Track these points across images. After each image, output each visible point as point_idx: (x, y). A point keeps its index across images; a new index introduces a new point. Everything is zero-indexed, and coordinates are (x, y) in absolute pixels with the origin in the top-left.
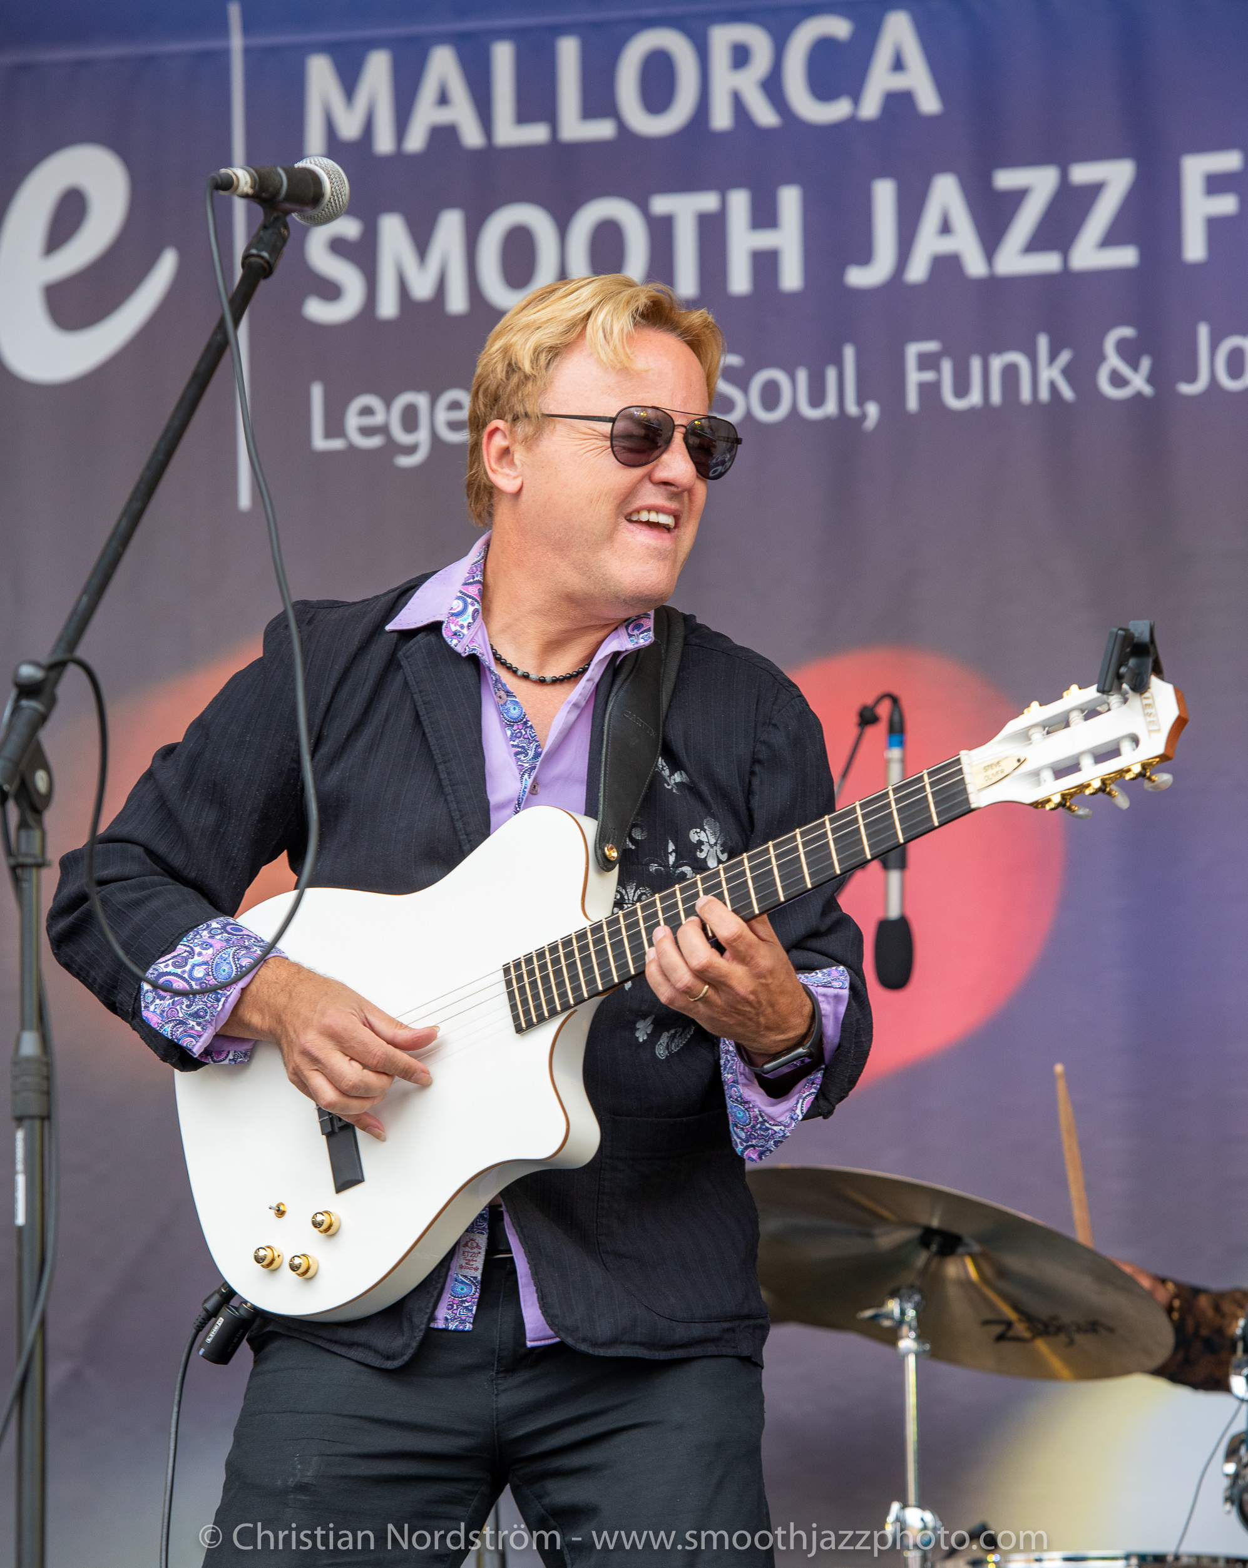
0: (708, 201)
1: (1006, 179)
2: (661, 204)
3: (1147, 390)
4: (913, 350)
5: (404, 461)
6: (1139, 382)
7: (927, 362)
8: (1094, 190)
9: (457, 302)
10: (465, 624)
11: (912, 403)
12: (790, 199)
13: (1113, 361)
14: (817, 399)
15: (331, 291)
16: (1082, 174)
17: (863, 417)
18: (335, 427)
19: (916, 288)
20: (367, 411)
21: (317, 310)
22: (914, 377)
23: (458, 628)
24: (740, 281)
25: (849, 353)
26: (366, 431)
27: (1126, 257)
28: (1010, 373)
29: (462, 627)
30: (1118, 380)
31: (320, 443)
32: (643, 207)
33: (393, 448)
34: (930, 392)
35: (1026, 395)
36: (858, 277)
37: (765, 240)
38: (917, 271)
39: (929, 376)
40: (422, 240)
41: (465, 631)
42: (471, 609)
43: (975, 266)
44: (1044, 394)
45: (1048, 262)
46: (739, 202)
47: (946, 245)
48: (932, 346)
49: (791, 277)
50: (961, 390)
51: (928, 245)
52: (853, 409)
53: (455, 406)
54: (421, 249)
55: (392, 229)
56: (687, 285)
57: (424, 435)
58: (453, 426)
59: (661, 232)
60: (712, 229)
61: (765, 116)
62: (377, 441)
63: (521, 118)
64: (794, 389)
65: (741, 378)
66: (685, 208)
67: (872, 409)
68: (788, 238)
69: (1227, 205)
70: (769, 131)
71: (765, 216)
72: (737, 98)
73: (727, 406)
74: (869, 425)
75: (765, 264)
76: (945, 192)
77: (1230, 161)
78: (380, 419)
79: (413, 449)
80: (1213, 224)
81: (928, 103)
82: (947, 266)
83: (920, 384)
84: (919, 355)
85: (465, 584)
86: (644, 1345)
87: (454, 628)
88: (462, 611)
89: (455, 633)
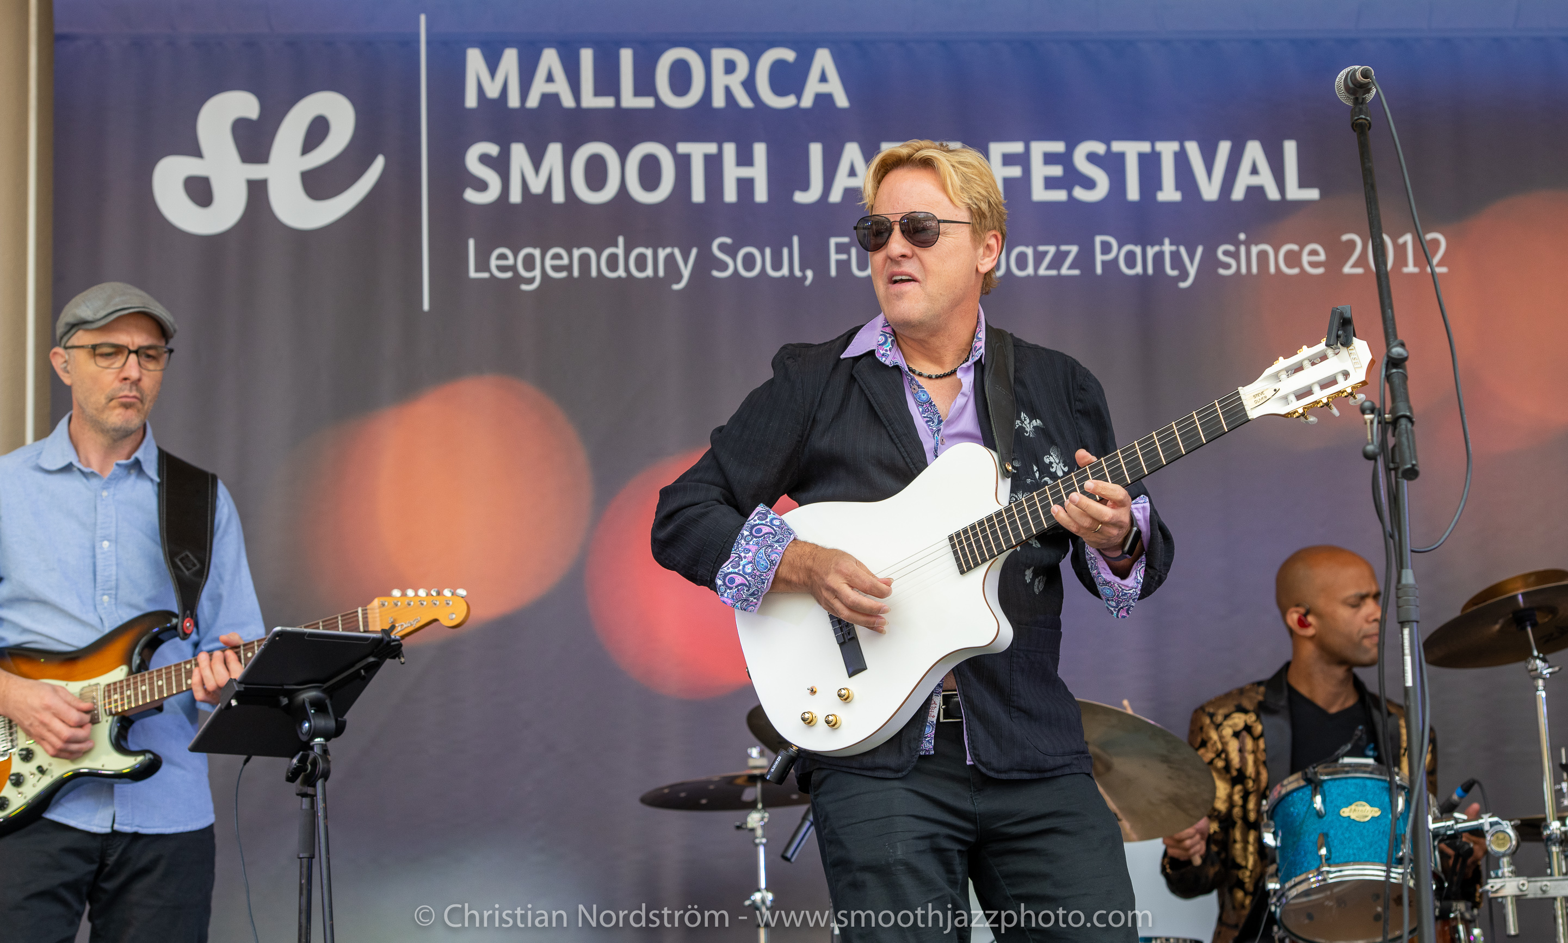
0: (712, 148)
2: (682, 148)
4: (833, 241)
5: (525, 287)
7: (841, 248)
9: (558, 196)
10: (888, 349)
11: (833, 272)
12: (760, 150)
14: (777, 266)
15: (482, 186)
17: (804, 278)
18: (483, 265)
19: (834, 205)
20: (502, 257)
21: (471, 196)
22: (834, 257)
23: (884, 352)
24: (730, 195)
25: (796, 240)
26: (501, 269)
29: (886, 351)
31: (473, 274)
32: (673, 150)
33: (518, 279)
34: (843, 266)
36: (800, 197)
37: (745, 172)
38: (836, 196)
39: (843, 257)
40: (537, 161)
41: (888, 353)
42: (890, 340)
46: (730, 150)
47: (853, 183)
48: (845, 240)
49: (761, 195)
51: (842, 181)
52: (798, 273)
53: (557, 256)
54: (537, 164)
55: (519, 153)
56: (698, 195)
57: (537, 273)
58: (556, 269)
59: (683, 164)
60: (713, 165)
61: (745, 101)
62: (509, 275)
63: (598, 92)
64: (763, 259)
65: (731, 251)
66: (698, 151)
67: (809, 274)
68: (759, 172)
69: (1015, 172)
70: (747, 110)
71: (745, 159)
72: (728, 92)
73: (723, 266)
74: (808, 282)
75: (746, 186)
76: (852, 152)
77: (1016, 147)
78: (511, 262)
79: (531, 281)
80: (1008, 181)
81: (842, 101)
82: (853, 194)
83: (838, 261)
84: (837, 244)
85: (884, 327)
86: (1027, 771)
87: (882, 352)
88: (885, 343)
89: (883, 355)
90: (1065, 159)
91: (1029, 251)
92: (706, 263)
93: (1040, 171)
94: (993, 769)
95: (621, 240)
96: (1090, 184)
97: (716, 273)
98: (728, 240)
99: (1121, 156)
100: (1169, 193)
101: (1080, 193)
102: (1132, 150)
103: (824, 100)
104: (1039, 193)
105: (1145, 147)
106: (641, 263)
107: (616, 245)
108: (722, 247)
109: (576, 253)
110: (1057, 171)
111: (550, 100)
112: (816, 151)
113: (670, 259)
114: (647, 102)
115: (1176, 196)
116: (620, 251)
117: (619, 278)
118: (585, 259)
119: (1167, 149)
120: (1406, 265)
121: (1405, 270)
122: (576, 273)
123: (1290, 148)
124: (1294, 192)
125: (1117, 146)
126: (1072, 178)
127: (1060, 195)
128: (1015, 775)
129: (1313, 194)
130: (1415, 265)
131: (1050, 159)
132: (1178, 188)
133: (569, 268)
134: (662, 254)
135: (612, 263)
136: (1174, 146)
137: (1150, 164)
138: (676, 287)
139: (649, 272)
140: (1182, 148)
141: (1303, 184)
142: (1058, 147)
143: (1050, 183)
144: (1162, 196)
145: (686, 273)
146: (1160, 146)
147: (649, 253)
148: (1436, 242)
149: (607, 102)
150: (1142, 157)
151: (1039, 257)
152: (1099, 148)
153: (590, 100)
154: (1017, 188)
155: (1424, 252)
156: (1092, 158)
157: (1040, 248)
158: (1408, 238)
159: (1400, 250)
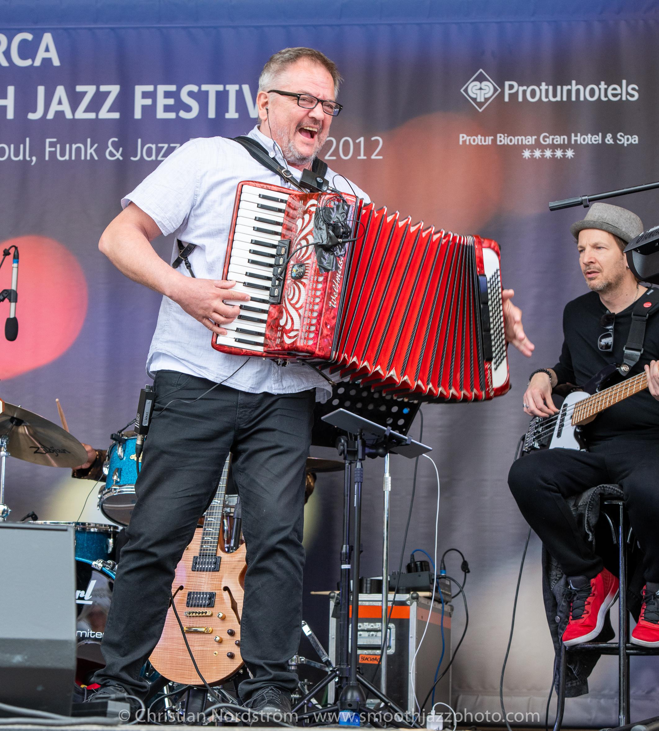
1: (80, 88)
3: (121, 158)
4: (48, 141)
6: (118, 156)
7: (52, 145)
8: (108, 93)
11: (47, 158)
12: (11, 90)
13: (111, 148)
14: (17, 155)
16: (103, 88)
17: (32, 161)
19: (50, 120)
22: (48, 149)
25: (27, 140)
27: (116, 115)
28: (78, 149)
30: (111, 154)
34: (52, 154)
35: (83, 158)
36: (31, 116)
37: (3, 102)
38: (50, 116)
39: (53, 149)
43: (69, 115)
44: (88, 158)
45: (92, 116)
47: (60, 108)
48: (55, 140)
49: (10, 115)
50: (63, 154)
51: (54, 107)
52: (28, 158)
61: (4, 63)
64: (9, 151)
67: (34, 159)
68: (9, 103)
69: (148, 102)
70: (5, 68)
74: (33, 164)
76: (60, 91)
77: (150, 88)
80: (144, 107)
81: (56, 62)
82: (60, 114)
83: (50, 152)
84: (50, 142)
91: (154, 146)
93: (162, 101)
96: (188, 109)
99: (207, 93)
100: (232, 114)
101: (183, 114)
102: (212, 89)
103: (47, 62)
104: (161, 114)
105: (220, 88)
110: (171, 102)
112: (41, 90)
115: (236, 116)
119: (232, 89)
120: (360, 155)
121: (359, 158)
125: (204, 87)
126: (180, 106)
127: (172, 115)
130: (364, 156)
131: (167, 95)
132: (237, 111)
136: (236, 87)
137: (222, 97)
140: (241, 88)
142: (173, 88)
143: (167, 109)
144: (228, 116)
146: (228, 87)
148: (377, 141)
150: (218, 93)
151: (159, 150)
152: (195, 88)
154: (149, 111)
155: (370, 147)
156: (191, 94)
157: (160, 145)
158: (362, 139)
159: (357, 147)
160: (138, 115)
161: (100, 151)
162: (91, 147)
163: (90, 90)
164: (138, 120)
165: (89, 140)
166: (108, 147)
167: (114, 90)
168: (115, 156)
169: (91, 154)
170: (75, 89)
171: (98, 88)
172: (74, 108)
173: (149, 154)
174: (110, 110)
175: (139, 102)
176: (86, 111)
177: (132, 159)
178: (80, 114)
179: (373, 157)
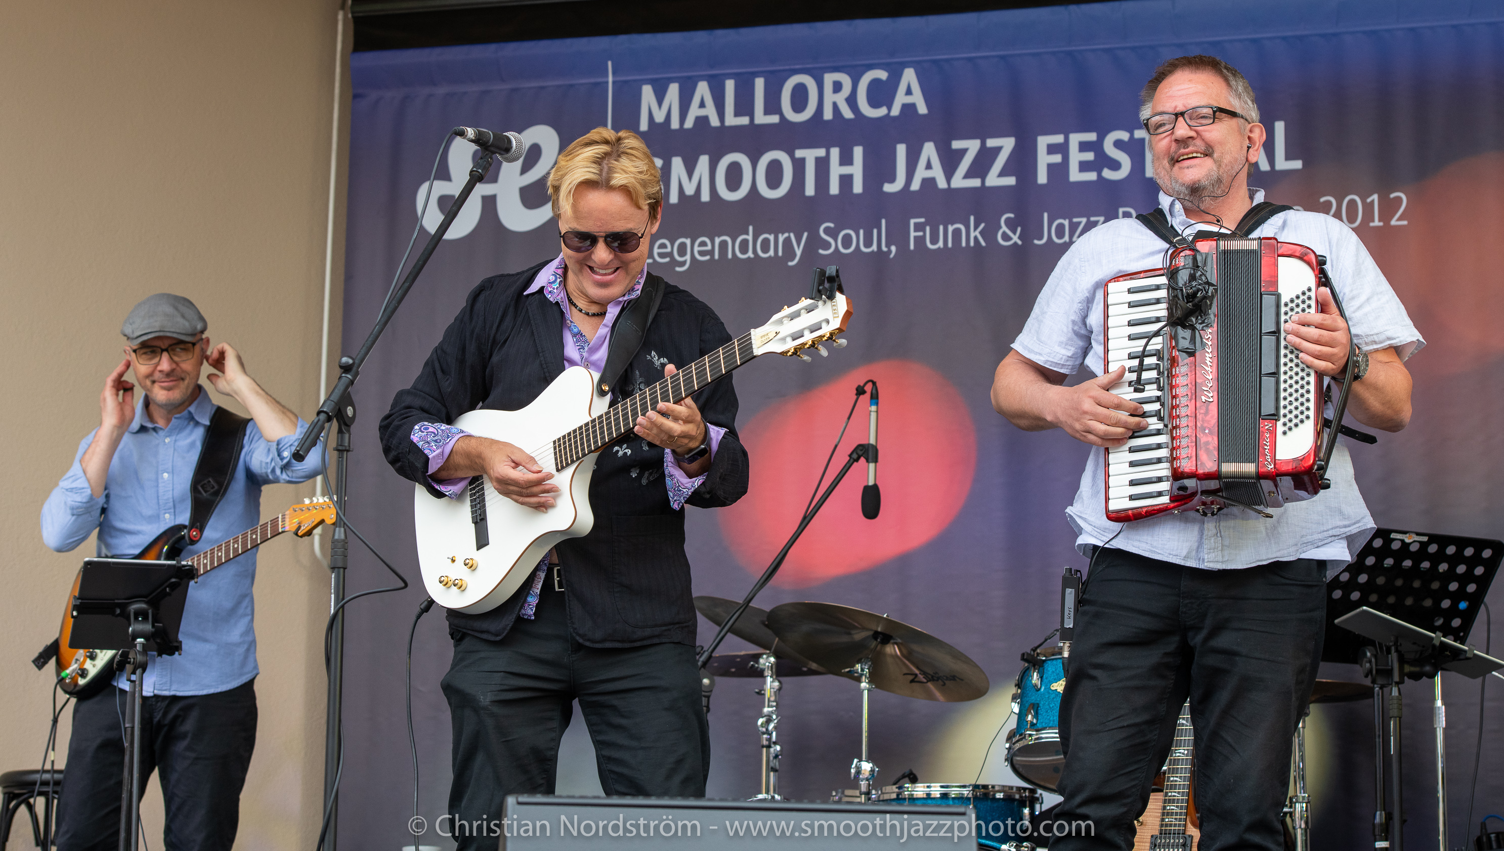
0: (821, 152)
1: (957, 145)
2: (799, 153)
3: (1020, 242)
4: (912, 221)
5: (678, 269)
6: (1015, 239)
7: (918, 227)
8: (998, 149)
9: (705, 197)
10: (556, 287)
11: (912, 247)
12: (858, 152)
13: (1004, 228)
14: (868, 244)
16: (991, 143)
17: (890, 252)
19: (915, 193)
20: (663, 246)
22: (913, 234)
23: (552, 289)
24: (834, 188)
25: (883, 222)
26: (661, 255)
27: (1011, 181)
28: (957, 232)
29: (554, 289)
30: (1006, 237)
32: (792, 155)
33: (674, 263)
34: (920, 241)
35: (964, 244)
36: (888, 188)
37: (846, 170)
38: (915, 186)
39: (921, 234)
40: (690, 170)
41: (555, 291)
42: (558, 280)
43: (942, 184)
44: (972, 244)
45: (976, 183)
46: (835, 152)
47: (929, 174)
48: (922, 220)
49: (858, 187)
50: (934, 241)
51: (921, 173)
52: (884, 249)
53: (703, 244)
54: (690, 173)
55: (677, 164)
56: (810, 190)
57: (688, 257)
58: (702, 253)
59: (799, 166)
60: (822, 165)
61: (848, 114)
62: (667, 260)
63: (737, 114)
64: (858, 239)
65: (833, 233)
66: (810, 155)
67: (893, 248)
68: (857, 170)
69: (1057, 158)
70: (850, 120)
71: (846, 159)
72: (835, 106)
73: (827, 246)
74: (892, 256)
75: (846, 181)
76: (929, 150)
77: (1059, 139)
78: (669, 250)
79: (683, 264)
80: (1050, 167)
81: (922, 109)
82: (929, 183)
83: (915, 237)
84: (915, 224)
85: (556, 268)
86: (619, 641)
87: (550, 289)
88: (554, 282)
89: (550, 292)
90: (1096, 147)
91: (1066, 223)
92: (815, 242)
93: (1076, 157)
94: (589, 640)
95: (751, 228)
96: (1115, 165)
97: (821, 252)
98: (832, 225)
101: (1107, 174)
103: (909, 108)
104: (1075, 175)
106: (765, 246)
107: (747, 234)
108: (826, 231)
109: (717, 240)
110: (1090, 156)
111: (702, 121)
112: (901, 150)
113: (787, 241)
114: (774, 119)
116: (750, 238)
117: (749, 258)
118: (723, 245)
120: (1373, 221)
121: (1372, 224)
122: (717, 257)
123: (1280, 127)
124: (1282, 164)
126: (1104, 161)
127: (1092, 176)
128: (608, 645)
129: (1297, 164)
130: (1380, 221)
131: (1084, 147)
133: (711, 253)
134: (781, 238)
135: (744, 247)
138: (790, 264)
139: (771, 253)
141: (1288, 158)
142: (1092, 137)
143: (1084, 166)
145: (799, 252)
147: (771, 237)
148: (1399, 199)
149: (744, 121)
151: (1073, 227)
152: (1124, 136)
153: (731, 120)
154: (1058, 171)
155: (1388, 208)
156: (1118, 144)
157: (1075, 220)
158: (1375, 197)
159: (1368, 208)
160: (1042, 178)
161: (989, 234)
162: (976, 228)
163: (972, 146)
164: (1042, 186)
165: (972, 218)
166: (1000, 227)
167: (1007, 144)
168: (1010, 239)
169: (976, 238)
170: (950, 145)
171: (983, 143)
172: (949, 173)
173: (1060, 232)
174: (1002, 174)
175: (1044, 160)
176: (967, 176)
177: (1036, 242)
178: (959, 181)
179: (1394, 222)
